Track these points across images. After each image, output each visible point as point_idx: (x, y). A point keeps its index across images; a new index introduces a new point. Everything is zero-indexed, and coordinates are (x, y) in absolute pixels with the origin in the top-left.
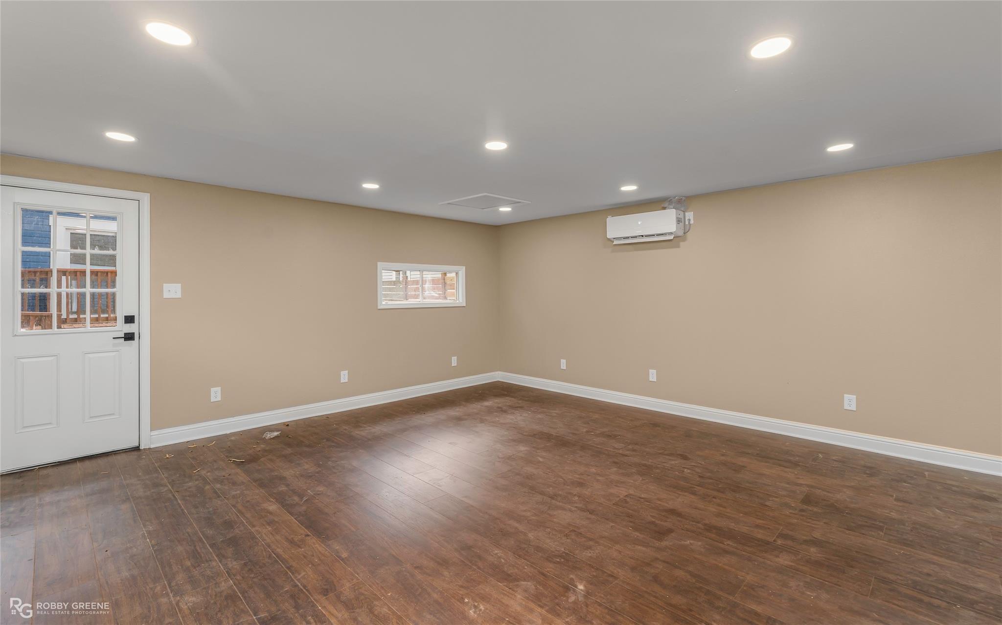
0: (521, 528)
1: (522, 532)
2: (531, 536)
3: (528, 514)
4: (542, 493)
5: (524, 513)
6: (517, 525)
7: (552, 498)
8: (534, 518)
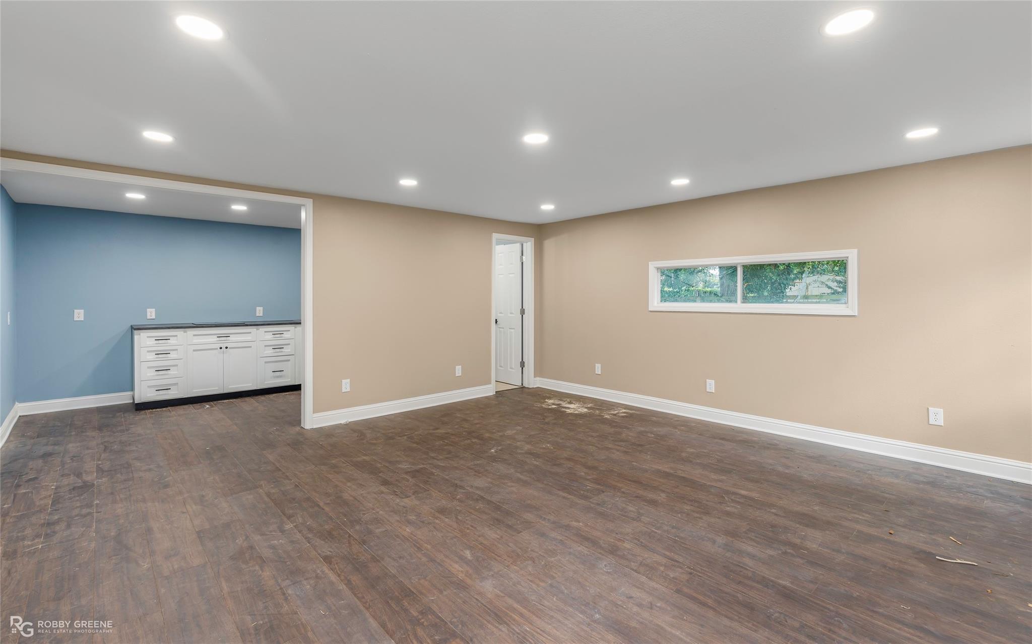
0: (519, 475)
1: (518, 472)
2: (512, 471)
3: (509, 484)
4: (489, 502)
5: (513, 484)
6: (522, 477)
7: (482, 498)
8: (506, 481)
